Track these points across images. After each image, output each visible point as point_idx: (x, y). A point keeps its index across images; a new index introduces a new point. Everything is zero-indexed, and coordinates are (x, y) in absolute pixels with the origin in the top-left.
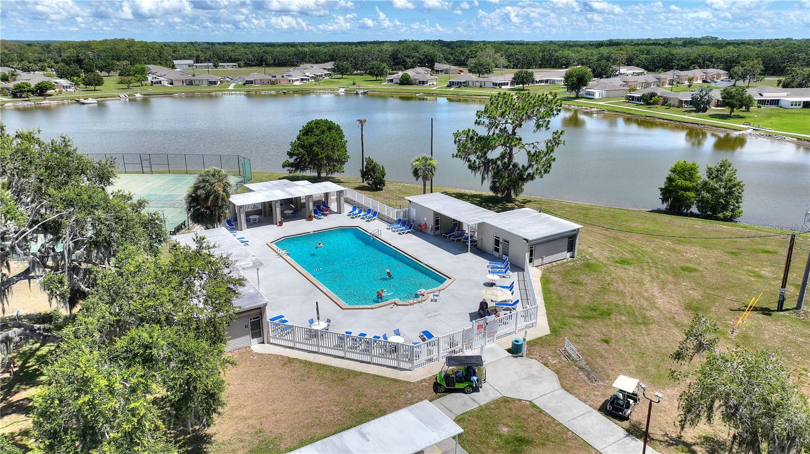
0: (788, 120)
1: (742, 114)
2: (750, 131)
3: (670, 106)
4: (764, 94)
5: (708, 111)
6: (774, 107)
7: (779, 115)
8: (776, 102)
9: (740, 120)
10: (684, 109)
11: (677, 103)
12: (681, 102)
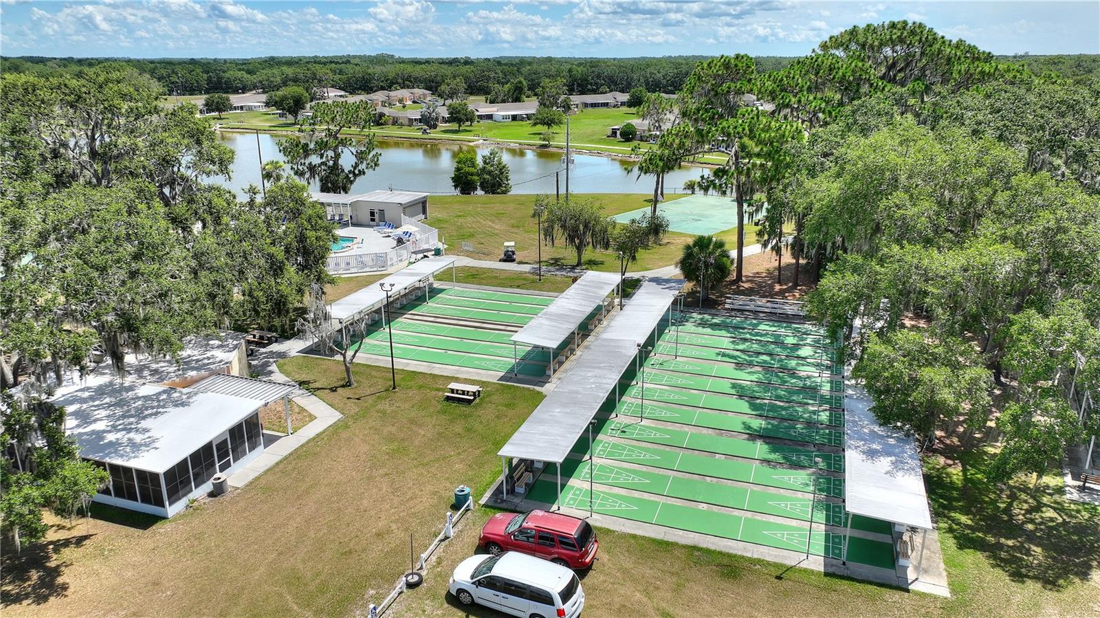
0: (504, 131)
1: (468, 128)
2: (481, 141)
3: (402, 125)
4: (479, 110)
5: (438, 128)
6: (490, 121)
7: (497, 128)
8: (490, 117)
9: (468, 133)
10: (416, 128)
11: (407, 122)
12: (410, 120)
